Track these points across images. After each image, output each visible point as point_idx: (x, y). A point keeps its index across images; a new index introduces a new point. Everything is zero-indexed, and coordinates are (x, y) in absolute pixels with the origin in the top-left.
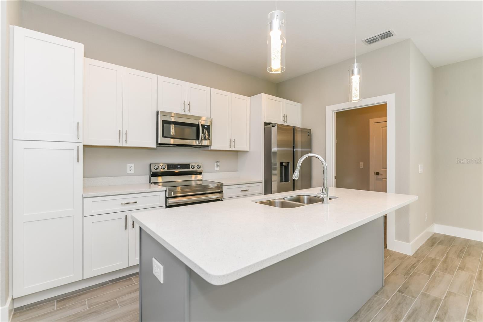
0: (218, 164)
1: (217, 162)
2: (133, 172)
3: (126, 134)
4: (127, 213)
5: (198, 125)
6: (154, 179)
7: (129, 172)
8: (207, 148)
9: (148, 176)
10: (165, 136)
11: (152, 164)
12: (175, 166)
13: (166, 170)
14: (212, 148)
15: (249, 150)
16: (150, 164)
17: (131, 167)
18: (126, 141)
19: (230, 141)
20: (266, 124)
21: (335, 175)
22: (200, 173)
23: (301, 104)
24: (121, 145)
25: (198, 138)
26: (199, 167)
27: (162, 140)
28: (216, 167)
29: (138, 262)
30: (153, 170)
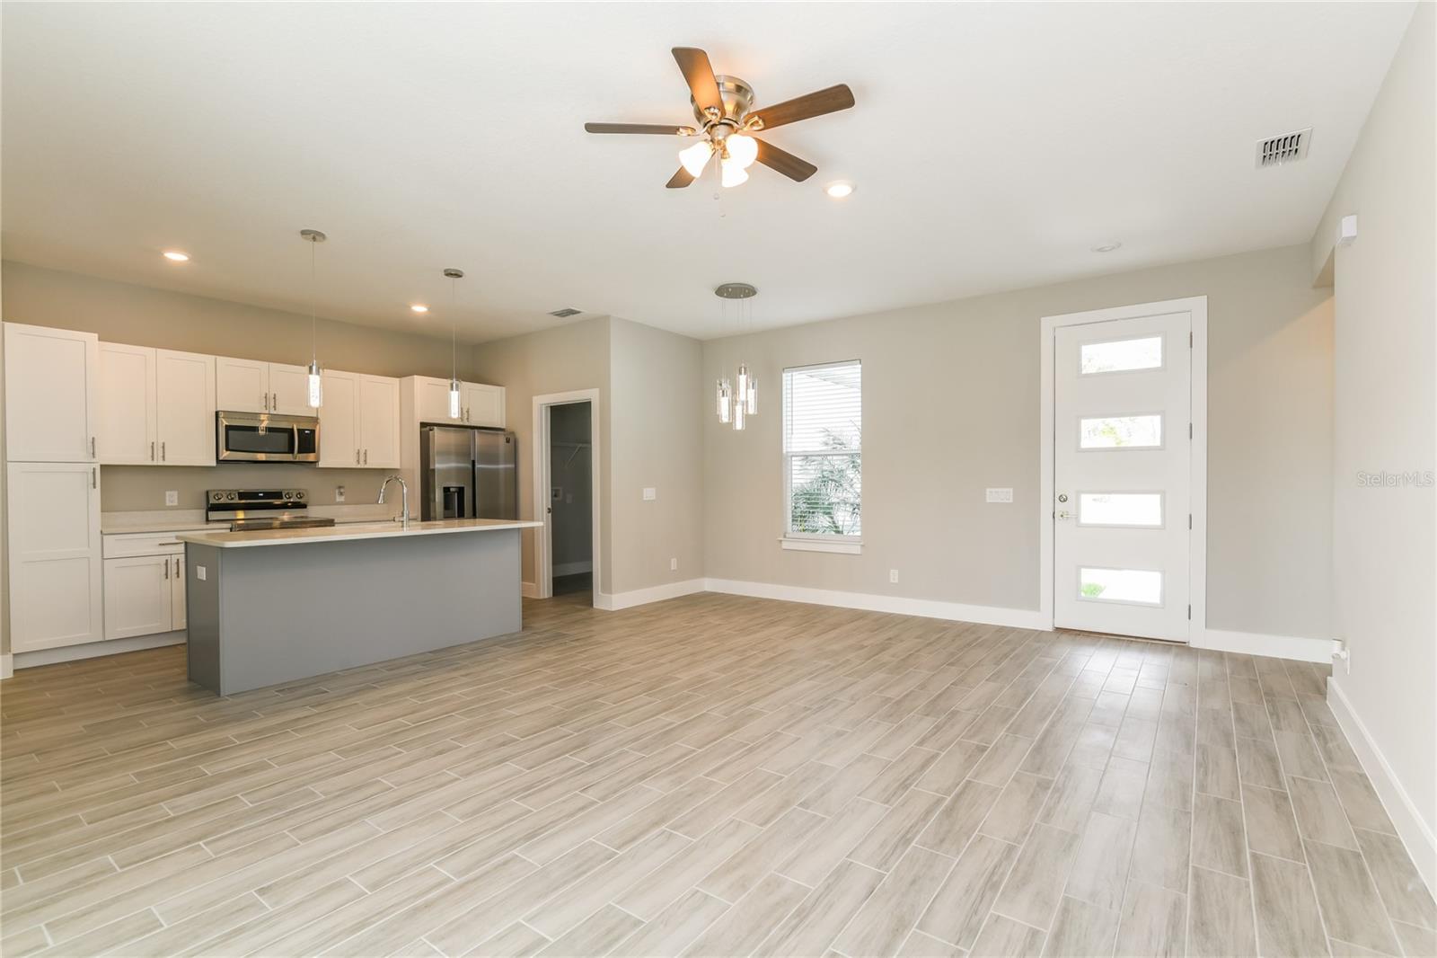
0: (342, 490)
1: (340, 487)
2: (176, 504)
3: (163, 447)
4: (168, 557)
5: (292, 429)
6: (214, 515)
7: (168, 504)
8: (313, 465)
9: (204, 511)
10: (230, 448)
11: (211, 491)
12: (254, 495)
13: (236, 501)
14: (321, 464)
15: (398, 467)
16: (207, 492)
17: (172, 498)
18: (164, 457)
19: (358, 453)
20: (423, 425)
21: (550, 506)
22: (304, 506)
23: (504, 388)
24: (155, 463)
25: (291, 451)
26: (300, 495)
27: (225, 455)
28: (337, 496)
29: (184, 627)
30: (212, 501)
